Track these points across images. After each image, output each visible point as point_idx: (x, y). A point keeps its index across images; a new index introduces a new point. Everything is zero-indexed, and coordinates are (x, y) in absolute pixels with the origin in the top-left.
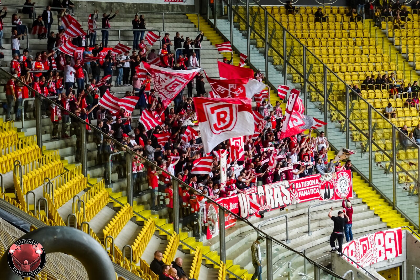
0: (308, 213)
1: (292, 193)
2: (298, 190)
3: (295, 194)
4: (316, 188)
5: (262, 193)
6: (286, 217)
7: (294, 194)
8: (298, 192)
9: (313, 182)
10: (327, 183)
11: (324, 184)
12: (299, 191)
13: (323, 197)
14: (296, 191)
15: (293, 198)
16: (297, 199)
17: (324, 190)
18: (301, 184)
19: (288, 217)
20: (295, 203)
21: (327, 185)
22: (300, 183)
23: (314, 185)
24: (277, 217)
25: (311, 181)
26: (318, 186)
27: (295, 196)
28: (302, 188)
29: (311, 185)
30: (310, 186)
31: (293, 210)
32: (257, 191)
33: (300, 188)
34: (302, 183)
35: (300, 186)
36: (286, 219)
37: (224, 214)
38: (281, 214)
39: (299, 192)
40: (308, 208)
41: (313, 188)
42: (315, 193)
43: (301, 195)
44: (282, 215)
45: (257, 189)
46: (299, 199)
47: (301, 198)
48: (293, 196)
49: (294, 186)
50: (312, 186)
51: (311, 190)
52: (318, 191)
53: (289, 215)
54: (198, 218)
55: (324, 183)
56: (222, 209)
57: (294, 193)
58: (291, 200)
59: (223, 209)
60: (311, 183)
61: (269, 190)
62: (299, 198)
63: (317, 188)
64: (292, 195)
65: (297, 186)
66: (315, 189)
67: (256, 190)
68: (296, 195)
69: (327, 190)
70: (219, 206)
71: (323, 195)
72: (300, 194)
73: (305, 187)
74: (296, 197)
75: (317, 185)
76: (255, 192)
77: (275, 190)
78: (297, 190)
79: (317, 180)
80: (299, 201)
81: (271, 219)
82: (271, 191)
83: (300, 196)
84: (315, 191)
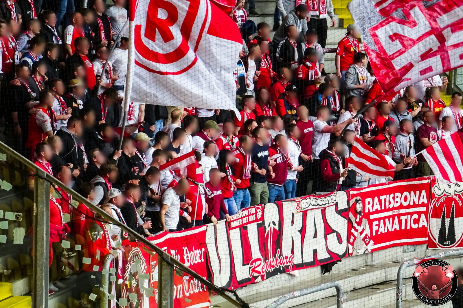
0: (398, 280)
1: (355, 225)
2: (372, 217)
3: (362, 227)
4: (419, 213)
5: (274, 223)
6: (338, 289)
7: (360, 229)
8: (370, 222)
9: (413, 197)
10: (449, 200)
11: (442, 204)
12: (375, 220)
13: (437, 240)
14: (364, 220)
15: (355, 238)
16: (367, 240)
17: (440, 220)
18: (380, 201)
19: (343, 289)
20: (361, 252)
21: (449, 207)
22: (376, 199)
23: (415, 206)
24: (315, 289)
25: (406, 193)
26: (424, 209)
27: (361, 233)
28: (382, 211)
29: (405, 204)
30: (401, 207)
31: (355, 271)
32: (262, 218)
33: (377, 212)
34: (382, 198)
35: (377, 207)
36: (338, 296)
37: (172, 274)
38: (323, 281)
39: (375, 223)
40: (397, 269)
41: (412, 214)
42: (415, 226)
43: (377, 231)
44: (329, 284)
45: (263, 211)
46: (372, 242)
47: (378, 238)
48: (356, 234)
49: (359, 207)
50: (409, 207)
51: (403, 218)
52: (423, 222)
53: (346, 285)
54: (101, 283)
55: (441, 200)
56: (167, 262)
57: (359, 224)
58: (352, 244)
59: (171, 263)
60: (406, 199)
61: (293, 214)
62: (372, 237)
63: (423, 216)
64: (353, 231)
65: (367, 206)
66: (416, 216)
67: (259, 215)
68: (364, 230)
69: (447, 221)
70: (160, 253)
71: (435, 232)
72: (375, 228)
73: (389, 210)
74: (363, 235)
75: (423, 205)
76: (256, 220)
77: (309, 214)
78: (367, 215)
79: (424, 193)
80: (371, 246)
81: (297, 293)
82: (299, 217)
83: (374, 234)
84: (416, 221)
